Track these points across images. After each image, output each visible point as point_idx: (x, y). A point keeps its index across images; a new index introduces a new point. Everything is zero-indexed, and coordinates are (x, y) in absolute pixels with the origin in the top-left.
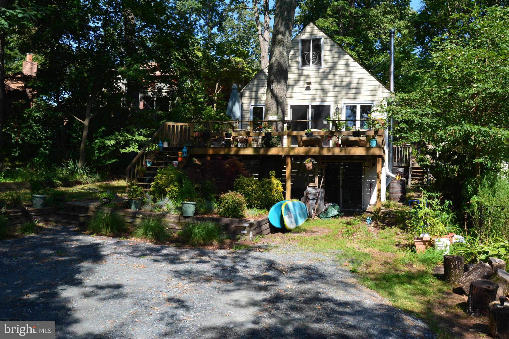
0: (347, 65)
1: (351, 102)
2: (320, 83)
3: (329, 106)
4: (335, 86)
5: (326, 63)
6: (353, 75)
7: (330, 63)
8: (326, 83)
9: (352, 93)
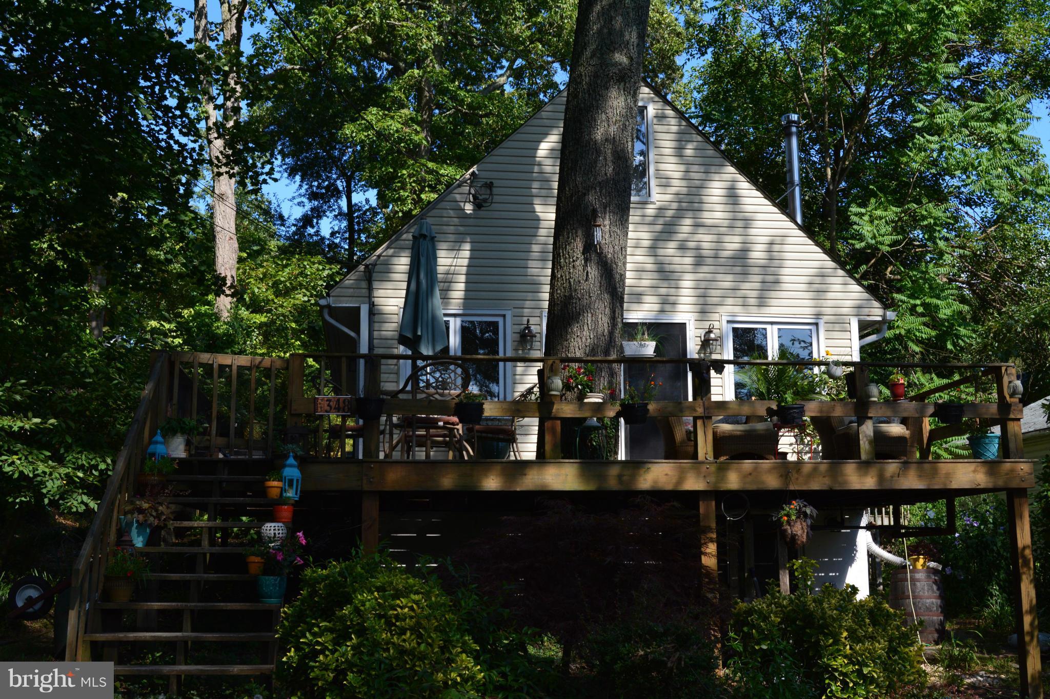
0: (732, 196)
1: (748, 317)
2: (653, 250)
3: (683, 326)
4: (699, 261)
5: (665, 183)
6: (753, 231)
7: (678, 185)
8: (670, 249)
9: (751, 287)
